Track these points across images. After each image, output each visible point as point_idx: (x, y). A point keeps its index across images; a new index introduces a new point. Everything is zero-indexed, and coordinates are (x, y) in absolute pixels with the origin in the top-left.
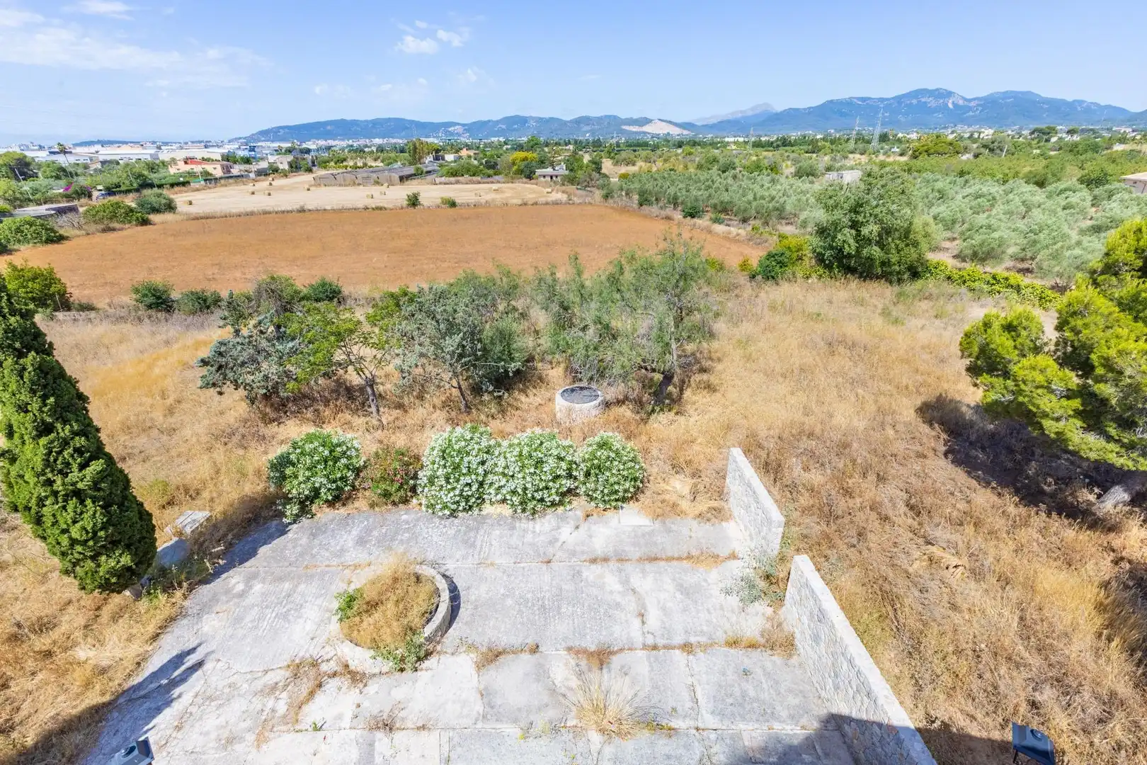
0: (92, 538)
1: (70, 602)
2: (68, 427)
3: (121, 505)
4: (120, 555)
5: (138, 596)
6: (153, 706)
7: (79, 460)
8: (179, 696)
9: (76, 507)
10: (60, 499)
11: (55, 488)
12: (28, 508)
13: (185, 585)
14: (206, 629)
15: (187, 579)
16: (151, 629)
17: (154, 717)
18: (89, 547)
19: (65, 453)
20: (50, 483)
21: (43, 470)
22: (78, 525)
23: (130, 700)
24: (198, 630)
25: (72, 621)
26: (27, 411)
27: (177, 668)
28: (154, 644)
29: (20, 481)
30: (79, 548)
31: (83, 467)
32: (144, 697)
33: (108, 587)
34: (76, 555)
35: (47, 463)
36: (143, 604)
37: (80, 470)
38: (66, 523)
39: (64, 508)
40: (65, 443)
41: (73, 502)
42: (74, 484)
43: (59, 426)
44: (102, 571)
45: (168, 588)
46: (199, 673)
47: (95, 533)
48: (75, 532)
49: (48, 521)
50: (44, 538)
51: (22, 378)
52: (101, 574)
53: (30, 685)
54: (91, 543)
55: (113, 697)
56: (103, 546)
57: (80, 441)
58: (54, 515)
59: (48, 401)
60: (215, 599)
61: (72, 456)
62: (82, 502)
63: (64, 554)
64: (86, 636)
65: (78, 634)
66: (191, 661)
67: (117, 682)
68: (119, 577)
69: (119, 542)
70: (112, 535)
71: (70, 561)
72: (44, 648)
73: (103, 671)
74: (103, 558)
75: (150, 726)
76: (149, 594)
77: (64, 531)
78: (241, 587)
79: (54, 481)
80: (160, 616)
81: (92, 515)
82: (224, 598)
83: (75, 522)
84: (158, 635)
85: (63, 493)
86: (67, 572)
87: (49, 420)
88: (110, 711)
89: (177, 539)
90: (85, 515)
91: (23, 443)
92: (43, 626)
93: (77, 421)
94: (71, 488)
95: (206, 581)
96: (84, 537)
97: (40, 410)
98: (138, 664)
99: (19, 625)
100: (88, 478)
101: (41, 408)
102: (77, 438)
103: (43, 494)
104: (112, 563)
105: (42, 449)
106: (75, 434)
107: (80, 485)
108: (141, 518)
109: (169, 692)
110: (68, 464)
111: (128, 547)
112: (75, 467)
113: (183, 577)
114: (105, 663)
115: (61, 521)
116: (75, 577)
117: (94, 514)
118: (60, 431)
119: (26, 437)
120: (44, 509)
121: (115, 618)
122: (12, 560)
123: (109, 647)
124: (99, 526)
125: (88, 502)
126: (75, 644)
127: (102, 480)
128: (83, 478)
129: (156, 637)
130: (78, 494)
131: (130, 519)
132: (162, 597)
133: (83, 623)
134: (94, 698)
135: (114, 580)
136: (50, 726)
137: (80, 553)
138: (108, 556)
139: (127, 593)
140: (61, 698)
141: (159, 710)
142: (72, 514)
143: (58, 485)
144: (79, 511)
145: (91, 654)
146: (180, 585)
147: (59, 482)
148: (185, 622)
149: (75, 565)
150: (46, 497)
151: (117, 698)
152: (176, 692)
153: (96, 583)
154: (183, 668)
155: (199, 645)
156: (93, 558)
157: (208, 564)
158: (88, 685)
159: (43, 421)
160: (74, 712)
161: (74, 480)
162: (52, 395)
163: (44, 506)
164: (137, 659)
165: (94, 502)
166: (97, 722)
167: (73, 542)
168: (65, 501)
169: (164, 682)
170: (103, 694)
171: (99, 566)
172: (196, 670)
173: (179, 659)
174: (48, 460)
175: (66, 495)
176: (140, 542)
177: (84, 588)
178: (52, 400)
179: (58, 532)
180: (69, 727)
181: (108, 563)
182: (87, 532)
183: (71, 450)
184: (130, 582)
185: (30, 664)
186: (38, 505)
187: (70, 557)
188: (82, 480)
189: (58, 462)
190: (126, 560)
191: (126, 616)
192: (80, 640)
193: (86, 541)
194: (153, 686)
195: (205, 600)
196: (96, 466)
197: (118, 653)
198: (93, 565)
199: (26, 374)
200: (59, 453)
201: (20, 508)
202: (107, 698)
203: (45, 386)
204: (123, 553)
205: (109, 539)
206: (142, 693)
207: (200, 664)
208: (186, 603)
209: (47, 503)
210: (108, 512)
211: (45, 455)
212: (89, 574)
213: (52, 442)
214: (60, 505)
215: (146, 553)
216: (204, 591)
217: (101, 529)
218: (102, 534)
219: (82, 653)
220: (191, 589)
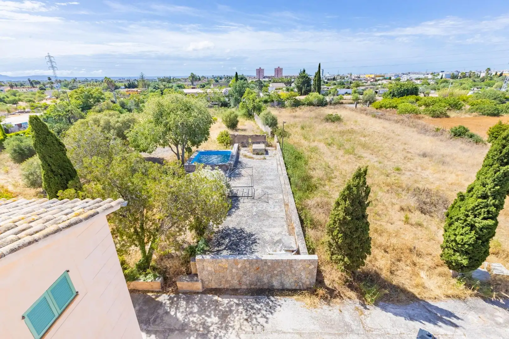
0: (462, 245)
1: (431, 255)
2: (494, 201)
3: (483, 242)
4: (464, 259)
5: (454, 276)
6: (429, 317)
7: (485, 215)
8: (440, 326)
9: (467, 230)
10: (465, 224)
11: (468, 219)
12: (451, 218)
13: (476, 291)
14: (470, 317)
15: (478, 290)
16: (450, 292)
17: (426, 321)
18: (457, 246)
19: (483, 210)
20: (467, 216)
21: (469, 210)
22: (462, 237)
23: (424, 306)
24: (466, 313)
25: (427, 261)
26: (485, 187)
27: (447, 316)
28: (445, 298)
29: (458, 208)
30: (454, 244)
31: (484, 219)
32: (429, 311)
33: (449, 264)
34: (450, 245)
35: (473, 209)
36: (454, 281)
37: (482, 219)
38: (458, 232)
39: (463, 227)
40: (487, 206)
41: (468, 228)
42: (475, 222)
43: (491, 198)
44: (453, 258)
45: (468, 286)
46: (453, 328)
47: (465, 244)
48: (458, 238)
49: (453, 227)
50: (446, 231)
51: (495, 173)
52: (452, 258)
53: (404, 267)
54: (460, 246)
55: (420, 298)
56: (462, 251)
57: (493, 209)
58: (457, 227)
59: (496, 187)
60: (483, 310)
61: (484, 212)
62: (471, 230)
63: (447, 241)
64: (428, 271)
65: (426, 268)
66: (454, 320)
67: (425, 295)
68: (457, 265)
69: (469, 254)
70: (469, 250)
71: (447, 245)
72: (415, 261)
73: (424, 287)
74: (458, 254)
75: (423, 322)
76: (459, 280)
77: (455, 235)
78: (501, 320)
79: (469, 216)
80: (457, 292)
81: (471, 237)
82: (488, 316)
83: (461, 235)
84: (449, 297)
85: (468, 222)
86: (442, 247)
87: (489, 194)
88: (416, 302)
89: (486, 271)
90: (467, 236)
91: (472, 197)
92: (419, 255)
93: (499, 201)
94: (473, 223)
95: (485, 299)
96: (460, 242)
97: (490, 189)
98: (436, 298)
99: (415, 248)
100: (482, 224)
101: (491, 188)
102: (493, 207)
103: (461, 218)
104: (459, 258)
105: (476, 203)
106: (494, 205)
107: (477, 225)
108: (484, 252)
109: (438, 320)
110: (480, 214)
111: (470, 258)
112: (482, 217)
113: (477, 288)
114: (426, 285)
115: (458, 230)
116: (443, 251)
117: (471, 238)
118: (489, 200)
119: (474, 195)
120: (456, 222)
121: (440, 275)
122: (425, 226)
123: (432, 281)
124: (469, 243)
125: (473, 232)
126: (423, 269)
127: (487, 228)
128: (480, 222)
129: (448, 296)
130: (472, 227)
131: (481, 250)
132: (462, 286)
133: (430, 265)
134: (415, 291)
135: (454, 264)
136: (401, 285)
137: (452, 246)
138: (460, 255)
139: (451, 271)
140: (408, 281)
141: (430, 321)
142: (463, 232)
143: (469, 219)
144: (467, 232)
145: (425, 277)
146: (473, 290)
147: (471, 218)
148: (463, 304)
149: (447, 247)
150: (461, 219)
151: (422, 300)
152: (440, 324)
153: (447, 259)
154: (448, 319)
155: (462, 320)
156: (455, 251)
157: (494, 296)
158: (417, 286)
159: (487, 193)
160: (408, 289)
161: (476, 221)
162: (500, 186)
163: (457, 221)
164: (437, 297)
165: (475, 233)
166: (412, 300)
167: (455, 241)
168: (466, 225)
169: (439, 315)
170: (419, 294)
171: (454, 255)
172: (453, 326)
173: (450, 314)
174: (474, 208)
175: (468, 224)
176: (475, 260)
177: (441, 256)
178: (498, 187)
179: (453, 233)
180: (404, 291)
181: (458, 257)
182: (462, 242)
183: (486, 210)
184: (457, 270)
185: (408, 262)
186: (455, 220)
187: (448, 244)
188: (479, 223)
189: (477, 211)
190: (465, 262)
191: (444, 278)
192: (426, 270)
193: (459, 244)
194: (435, 311)
195: (478, 306)
196: (490, 222)
197: (432, 287)
198: (452, 253)
199: (498, 173)
200: (481, 208)
201: (449, 216)
202: (419, 296)
203: (500, 181)
204: (466, 259)
205: (467, 250)
206: (430, 309)
207: (456, 326)
208: (469, 298)
209: (459, 221)
210: (476, 241)
211: (475, 205)
212: (448, 255)
213: (483, 203)
214: (463, 225)
215: (473, 266)
216: (481, 303)
217: (468, 245)
218: (466, 246)
219: (423, 274)
220: (476, 295)
